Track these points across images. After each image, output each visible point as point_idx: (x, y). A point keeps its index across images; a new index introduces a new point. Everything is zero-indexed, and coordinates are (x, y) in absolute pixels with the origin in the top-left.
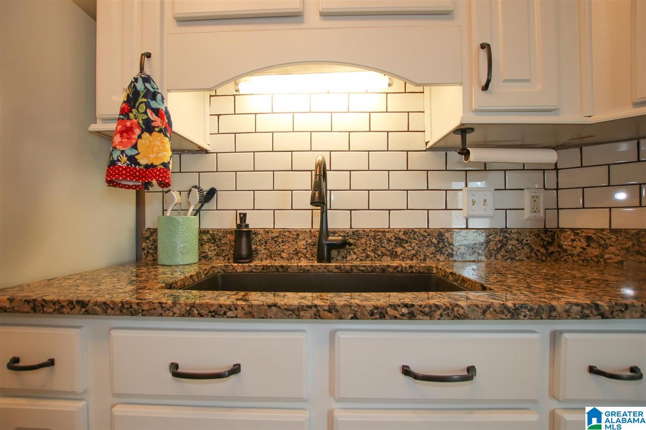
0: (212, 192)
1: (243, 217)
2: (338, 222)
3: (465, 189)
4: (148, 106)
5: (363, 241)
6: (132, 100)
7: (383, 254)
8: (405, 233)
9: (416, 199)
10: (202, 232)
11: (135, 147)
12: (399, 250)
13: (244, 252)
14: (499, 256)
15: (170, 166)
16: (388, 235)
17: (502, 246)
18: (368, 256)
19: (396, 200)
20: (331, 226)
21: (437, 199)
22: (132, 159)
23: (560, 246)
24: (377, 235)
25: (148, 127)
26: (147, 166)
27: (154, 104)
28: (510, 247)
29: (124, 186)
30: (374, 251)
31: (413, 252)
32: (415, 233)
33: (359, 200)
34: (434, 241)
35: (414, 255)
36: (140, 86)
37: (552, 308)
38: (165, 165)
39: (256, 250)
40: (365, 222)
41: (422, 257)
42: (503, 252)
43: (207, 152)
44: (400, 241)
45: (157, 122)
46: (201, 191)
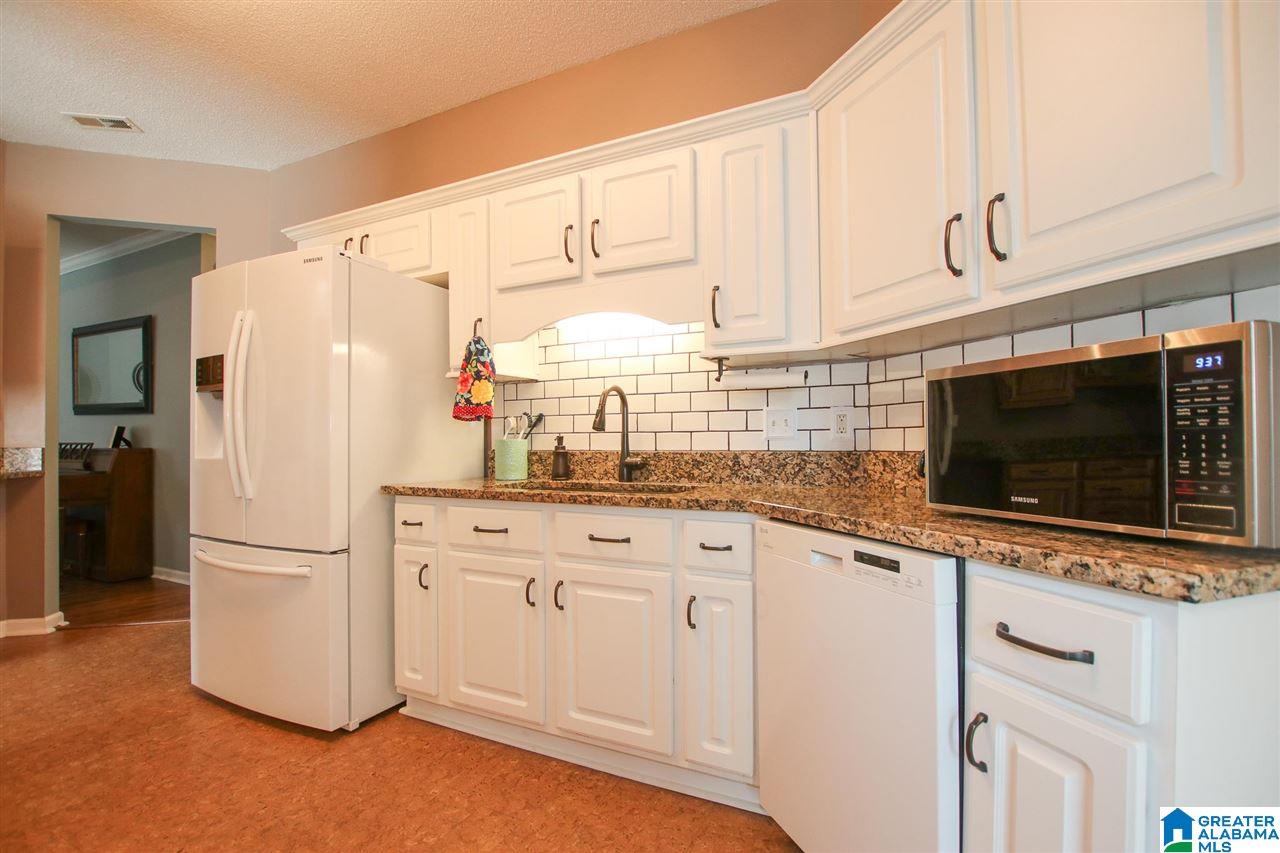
0: (540, 418)
1: (560, 440)
2: (641, 444)
3: (765, 408)
4: (478, 361)
5: (663, 462)
6: (467, 360)
7: (681, 476)
8: (702, 455)
9: (719, 421)
10: (531, 454)
11: (469, 392)
12: (696, 472)
13: (561, 470)
14: (797, 481)
15: (492, 404)
16: (686, 458)
17: (800, 470)
18: (667, 478)
19: (697, 422)
20: (631, 448)
21: (738, 421)
22: (468, 401)
23: (865, 471)
24: (676, 457)
25: (478, 376)
26: (477, 405)
27: (482, 359)
28: (809, 471)
29: (463, 419)
30: (673, 472)
31: (710, 474)
32: (711, 455)
33: (661, 422)
34: (731, 464)
35: (710, 478)
36: (473, 348)
37: (669, 501)
38: (489, 404)
39: (574, 470)
40: (669, 444)
41: (718, 480)
42: (801, 476)
43: (537, 381)
44: (697, 464)
45: (484, 372)
46: (529, 417)
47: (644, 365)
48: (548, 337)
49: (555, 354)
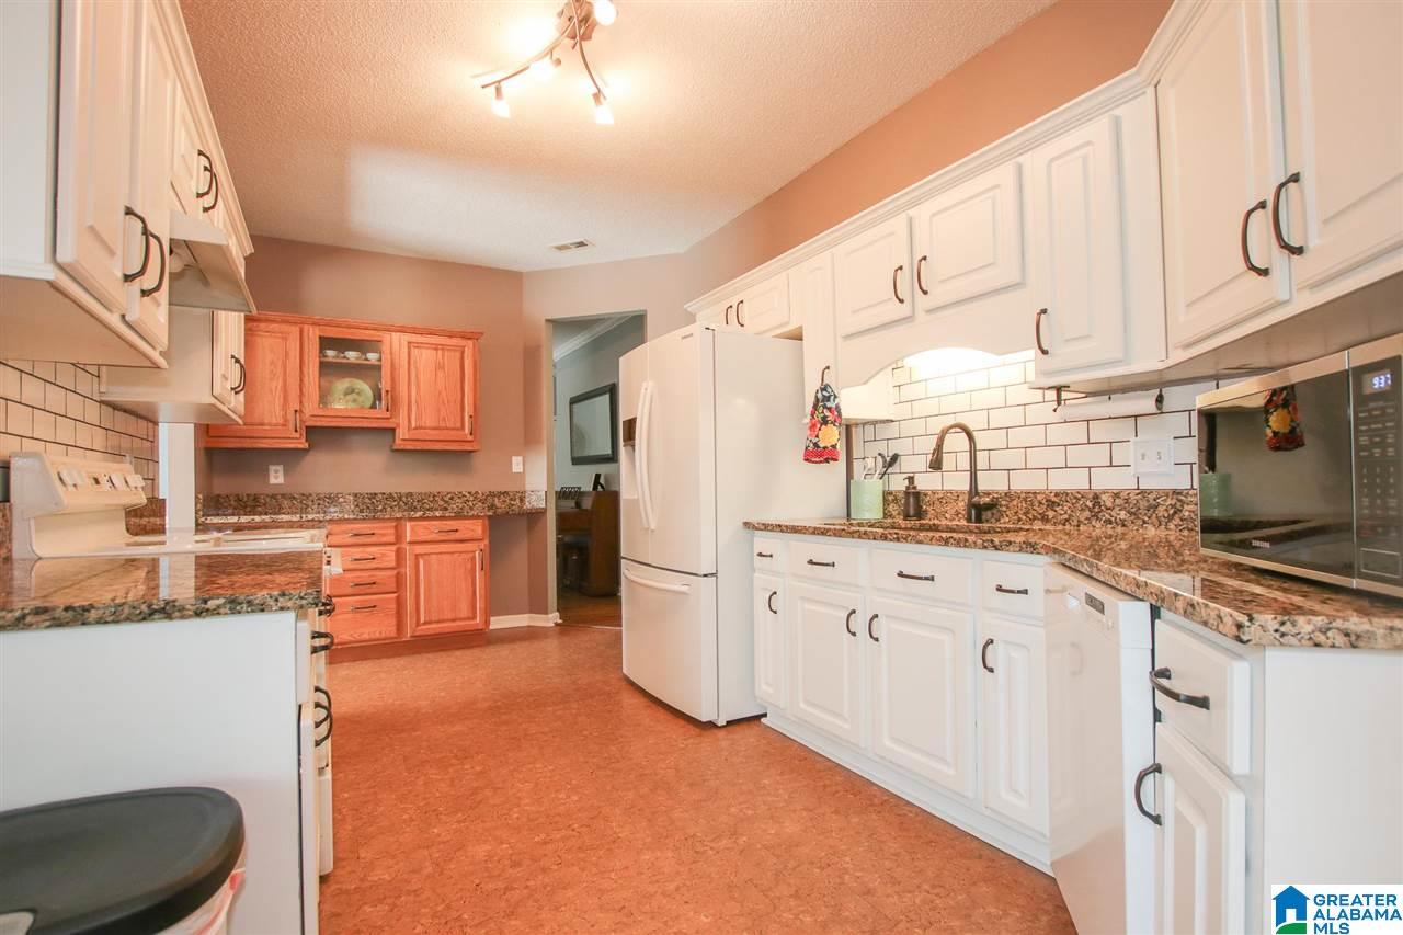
0: (895, 458)
1: (911, 479)
2: (990, 483)
3: (1133, 438)
4: (825, 407)
5: (1015, 503)
6: (815, 407)
7: (1035, 518)
8: (1057, 495)
9: (1079, 455)
10: (886, 494)
11: (817, 437)
12: (1051, 514)
13: (912, 512)
14: (1172, 526)
15: (838, 447)
16: (1039, 497)
17: (1175, 513)
18: (1019, 520)
19: (1055, 457)
20: (982, 487)
21: (1099, 455)
22: (816, 445)
24: (1029, 497)
25: (825, 421)
26: (825, 448)
27: (828, 405)
28: (1187, 514)
29: (814, 462)
30: (1026, 514)
31: (1066, 516)
32: (1067, 494)
33: (1014, 459)
34: (1090, 504)
35: (1067, 520)
36: (820, 395)
38: (834, 447)
39: (926, 511)
40: (1023, 483)
41: (1076, 523)
42: (1177, 520)
43: (892, 421)
44: (1052, 505)
45: (830, 417)
46: (883, 457)
47: (995, 398)
48: (901, 376)
49: (907, 393)
